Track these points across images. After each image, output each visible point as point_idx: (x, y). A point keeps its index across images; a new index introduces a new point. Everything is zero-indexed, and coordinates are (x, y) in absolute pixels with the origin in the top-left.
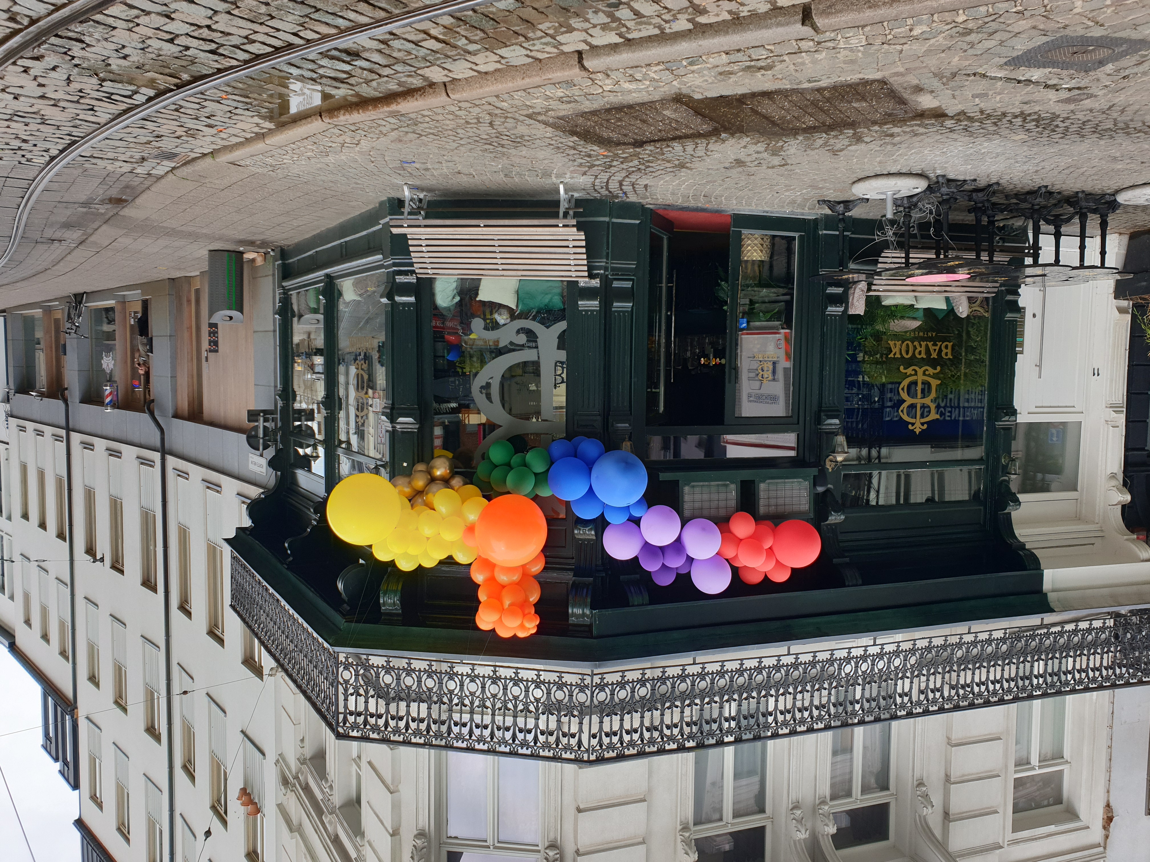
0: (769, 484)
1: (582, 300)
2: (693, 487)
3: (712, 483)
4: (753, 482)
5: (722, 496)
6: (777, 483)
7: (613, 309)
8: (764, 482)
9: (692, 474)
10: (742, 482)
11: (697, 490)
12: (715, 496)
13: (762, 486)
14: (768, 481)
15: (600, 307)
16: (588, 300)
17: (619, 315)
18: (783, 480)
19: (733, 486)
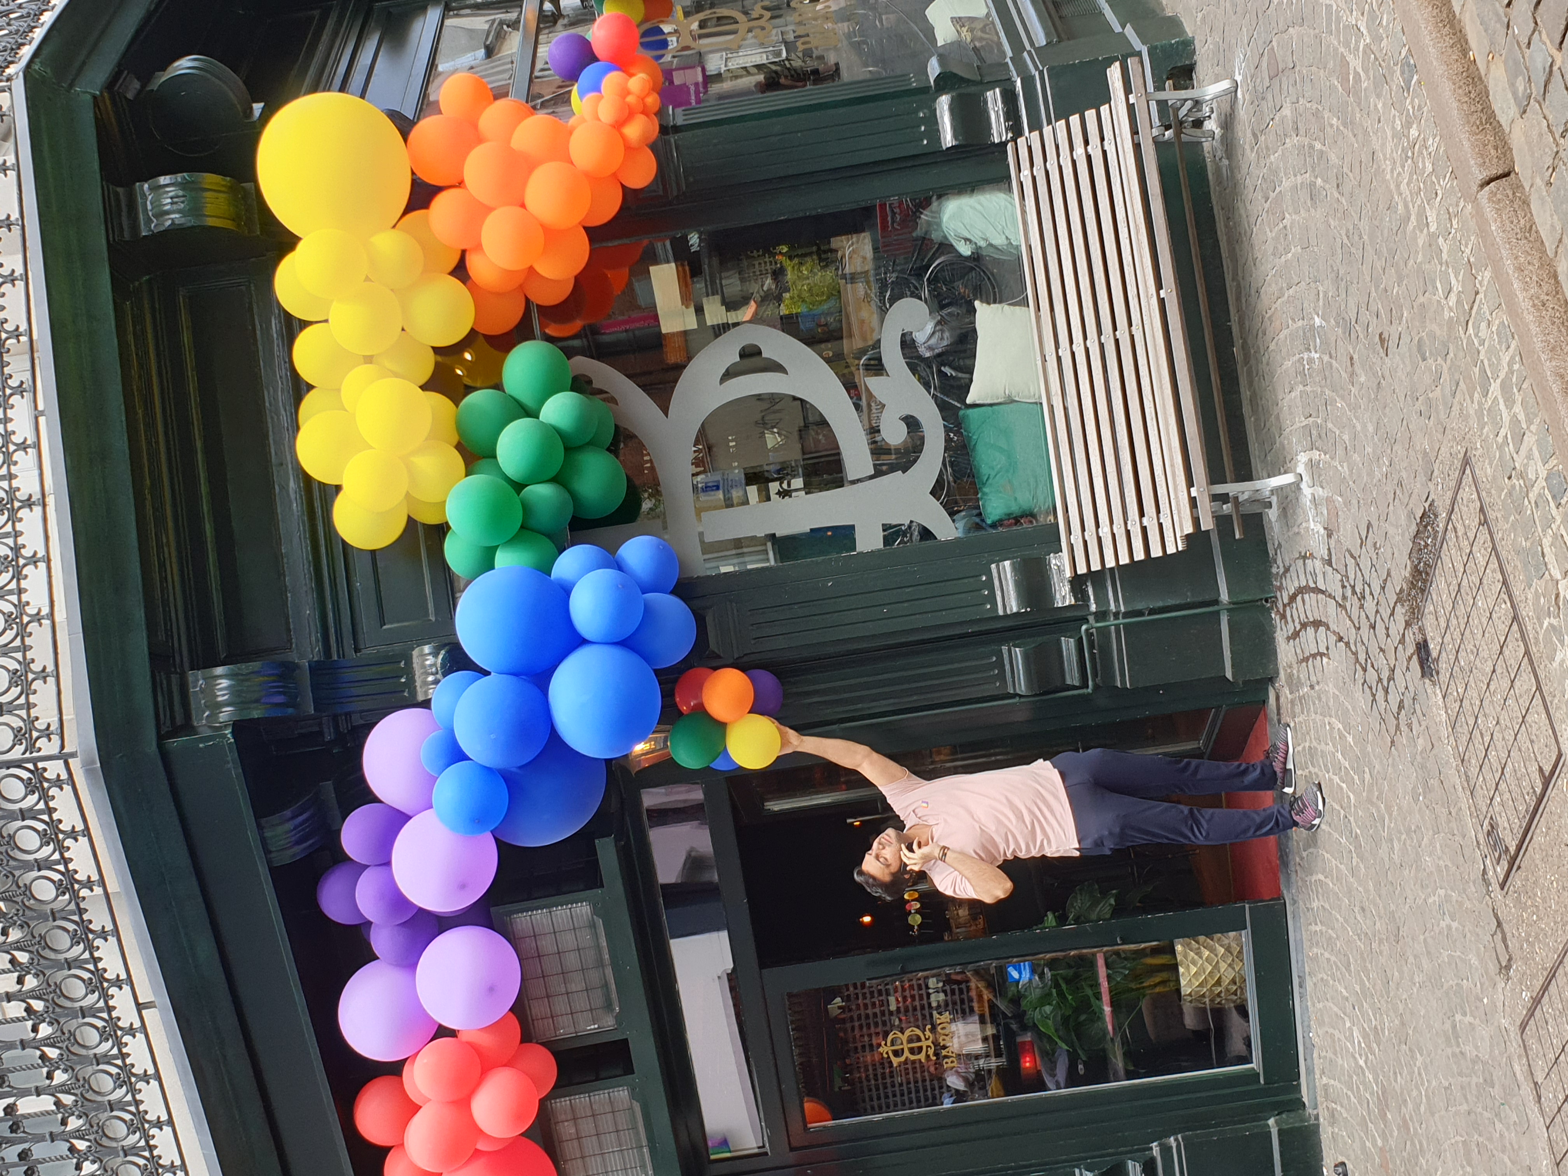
0: (631, 1108)
1: (1014, 567)
2: (593, 926)
3: (609, 971)
4: (629, 1070)
5: (581, 1002)
6: (635, 1128)
7: (1005, 649)
8: (633, 1096)
9: (625, 918)
10: (625, 1042)
11: (586, 937)
12: (577, 984)
13: (622, 1094)
14: (637, 1107)
15: (1006, 616)
16: (1018, 584)
17: (992, 666)
18: (644, 1142)
19: (609, 1022)
